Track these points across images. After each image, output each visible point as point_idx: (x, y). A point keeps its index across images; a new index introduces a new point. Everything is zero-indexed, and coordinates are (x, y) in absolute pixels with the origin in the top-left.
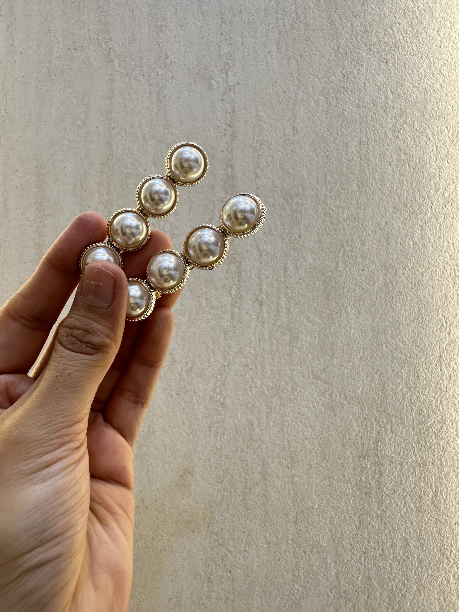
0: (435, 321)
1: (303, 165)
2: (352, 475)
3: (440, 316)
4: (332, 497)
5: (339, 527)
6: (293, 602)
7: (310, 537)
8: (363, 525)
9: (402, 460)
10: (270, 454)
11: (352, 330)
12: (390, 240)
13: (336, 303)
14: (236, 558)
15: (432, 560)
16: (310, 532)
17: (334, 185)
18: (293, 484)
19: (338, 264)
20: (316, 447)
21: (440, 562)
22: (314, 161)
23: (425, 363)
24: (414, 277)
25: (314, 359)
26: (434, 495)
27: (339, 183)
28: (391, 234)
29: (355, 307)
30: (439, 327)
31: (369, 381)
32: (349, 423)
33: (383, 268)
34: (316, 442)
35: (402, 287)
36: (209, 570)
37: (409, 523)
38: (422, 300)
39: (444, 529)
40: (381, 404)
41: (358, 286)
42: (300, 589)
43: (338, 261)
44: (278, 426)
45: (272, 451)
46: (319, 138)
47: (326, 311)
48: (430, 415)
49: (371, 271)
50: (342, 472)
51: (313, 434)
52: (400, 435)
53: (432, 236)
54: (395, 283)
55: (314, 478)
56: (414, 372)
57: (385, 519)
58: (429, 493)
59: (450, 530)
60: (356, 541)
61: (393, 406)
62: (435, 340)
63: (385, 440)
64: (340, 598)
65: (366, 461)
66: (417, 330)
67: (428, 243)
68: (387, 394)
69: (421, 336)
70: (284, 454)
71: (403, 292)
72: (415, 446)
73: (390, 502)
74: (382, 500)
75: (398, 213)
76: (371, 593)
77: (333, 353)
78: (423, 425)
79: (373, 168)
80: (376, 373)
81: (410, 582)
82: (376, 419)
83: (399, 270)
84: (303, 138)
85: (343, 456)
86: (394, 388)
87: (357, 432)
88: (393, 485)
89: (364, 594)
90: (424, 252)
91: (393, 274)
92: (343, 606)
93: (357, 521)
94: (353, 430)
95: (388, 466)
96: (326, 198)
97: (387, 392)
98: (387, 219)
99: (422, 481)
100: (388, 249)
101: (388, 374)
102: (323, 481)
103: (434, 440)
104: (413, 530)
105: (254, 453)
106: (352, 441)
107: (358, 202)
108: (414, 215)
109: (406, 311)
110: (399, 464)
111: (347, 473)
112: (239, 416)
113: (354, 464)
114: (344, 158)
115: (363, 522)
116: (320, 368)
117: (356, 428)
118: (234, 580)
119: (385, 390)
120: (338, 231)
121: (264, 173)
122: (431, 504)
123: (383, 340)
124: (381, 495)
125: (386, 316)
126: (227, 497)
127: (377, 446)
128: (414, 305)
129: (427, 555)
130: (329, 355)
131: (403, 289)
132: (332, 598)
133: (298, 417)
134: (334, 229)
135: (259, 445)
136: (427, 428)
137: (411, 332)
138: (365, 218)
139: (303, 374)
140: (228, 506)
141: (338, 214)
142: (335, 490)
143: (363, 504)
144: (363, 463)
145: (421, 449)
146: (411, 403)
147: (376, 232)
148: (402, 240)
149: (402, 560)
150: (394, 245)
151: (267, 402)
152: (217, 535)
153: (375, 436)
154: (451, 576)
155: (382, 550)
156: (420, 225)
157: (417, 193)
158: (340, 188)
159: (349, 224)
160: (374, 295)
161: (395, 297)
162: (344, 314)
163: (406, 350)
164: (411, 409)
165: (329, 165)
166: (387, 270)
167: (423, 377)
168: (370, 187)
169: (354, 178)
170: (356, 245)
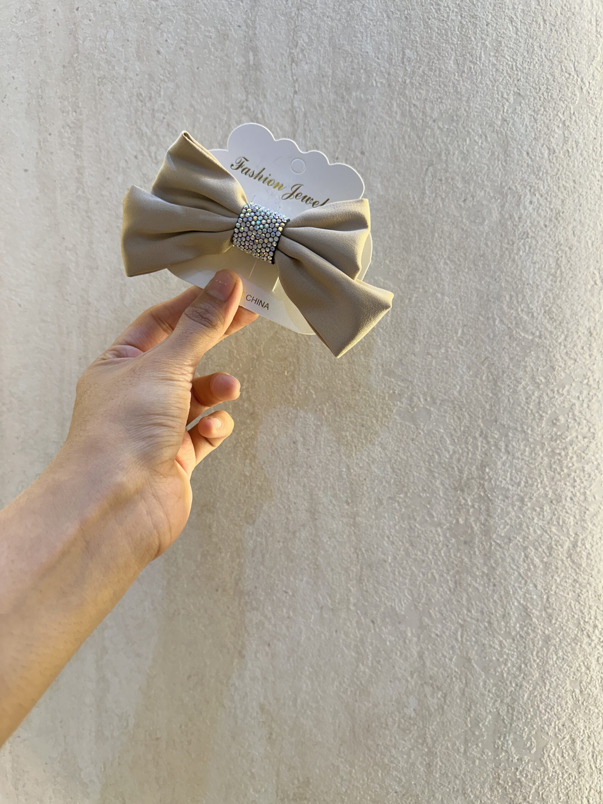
0: (583, 277)
1: (367, 36)
2: (444, 515)
3: (592, 269)
4: (412, 545)
5: (424, 589)
6: (356, 687)
7: (381, 601)
8: (460, 586)
9: (522, 494)
10: (320, 484)
11: (446, 298)
12: (509, 149)
13: (420, 256)
14: (275, 626)
15: (564, 638)
16: (381, 594)
17: (418, 65)
18: (354, 527)
19: (424, 193)
20: (387, 474)
21: (575, 639)
22: (384, 28)
23: (565, 346)
24: (549, 208)
25: (386, 346)
26: (571, 546)
27: (426, 60)
28: (512, 138)
29: (451, 262)
30: (589, 287)
31: (470, 376)
32: (438, 439)
33: (498, 196)
34: (389, 466)
35: (530, 225)
36: (240, 642)
37: (531, 585)
38: (561, 245)
39: (585, 595)
40: (491, 410)
41: (457, 227)
42: (367, 670)
43: (424, 189)
44: (332, 445)
45: (323, 480)
48: (570, 426)
49: (478, 202)
50: (429, 511)
51: (383, 455)
52: (520, 456)
53: (582, 137)
54: (517, 219)
55: (385, 518)
56: (546, 360)
57: (494, 579)
58: (563, 543)
59: (595, 596)
60: (449, 609)
61: (511, 414)
62: (581, 309)
63: (495, 464)
64: (425, 686)
65: (466, 495)
66: (553, 294)
67: (575, 149)
68: (500, 395)
69: (559, 302)
70: (341, 483)
71: (531, 234)
72: (544, 473)
73: (503, 556)
74: (489, 552)
75: (523, 102)
76: (470, 680)
77: (415, 335)
78: (558, 442)
79: (482, 30)
80: (483, 363)
81: (529, 667)
82: (482, 432)
83: (525, 197)
85: (429, 487)
86: (512, 386)
87: (451, 453)
88: (508, 531)
89: (460, 680)
90: (568, 165)
91: (514, 205)
92: (428, 696)
93: (451, 581)
94: (446, 450)
95: (500, 503)
96: (405, 87)
97: (500, 391)
98: (505, 114)
99: (554, 525)
100: (506, 163)
101: (502, 364)
102: (399, 522)
103: (575, 464)
104: (537, 595)
105: (298, 483)
106: (444, 466)
107: (457, 88)
108: (552, 104)
109: (535, 263)
110: (518, 500)
111: (435, 512)
112: (275, 431)
113: (446, 500)
114: (434, 18)
115: (460, 583)
116: (394, 358)
117: (450, 447)
118: (273, 655)
119: (498, 388)
120: (424, 139)
121: (304, 55)
122: (567, 558)
123: (495, 312)
124: (489, 544)
125: (502, 272)
126: (261, 544)
127: (483, 473)
128: (548, 253)
129: (556, 630)
130: (409, 338)
131: (530, 228)
132: (413, 684)
133: (360, 431)
134: (418, 137)
135: (306, 472)
136: (564, 445)
137: (542, 296)
138: (467, 116)
139: (369, 368)
140: (263, 556)
141: (423, 112)
142: (419, 536)
143: (460, 558)
144: (461, 498)
145: (553, 479)
146: (540, 408)
147: (486, 137)
148: (530, 146)
149: (518, 636)
150: (517, 157)
151: (316, 410)
152: (249, 596)
153: (479, 457)
154: (593, 661)
155: (489, 623)
156: (561, 119)
157: (557, 67)
158: (426, 69)
159: (442, 127)
160: (483, 239)
161: (517, 242)
162: (433, 273)
163: (533, 326)
164: (539, 417)
165: (410, 31)
166: (503, 198)
167: (560, 367)
168: (476, 63)
169: (450, 50)
170: (453, 161)
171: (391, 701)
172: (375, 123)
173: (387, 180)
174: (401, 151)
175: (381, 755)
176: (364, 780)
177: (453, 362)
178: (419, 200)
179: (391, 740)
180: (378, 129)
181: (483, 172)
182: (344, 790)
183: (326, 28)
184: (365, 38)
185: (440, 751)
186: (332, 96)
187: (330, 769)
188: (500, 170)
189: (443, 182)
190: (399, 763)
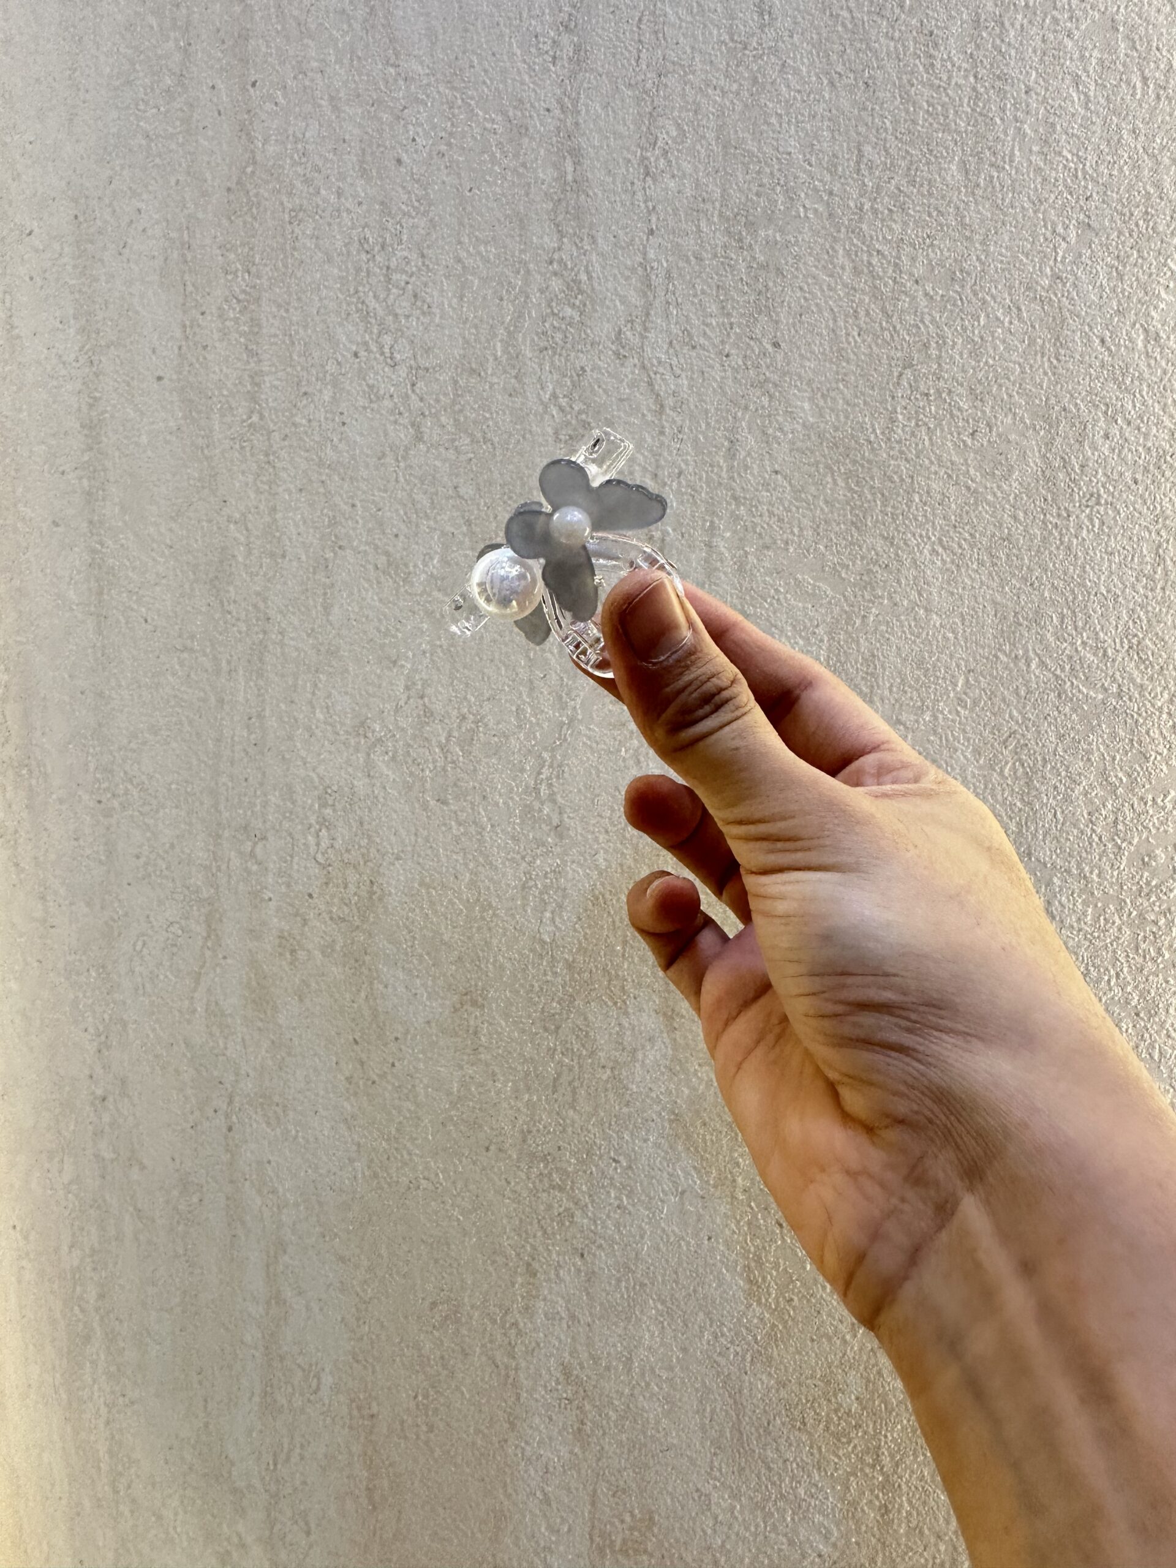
1: (789, 122)
6: (745, 1347)
11: (934, 616)
12: (1066, 332)
13: (885, 539)
14: (595, 1222)
17: (888, 174)
19: (893, 421)
22: (823, 105)
23: (1169, 714)
24: (1144, 446)
27: (904, 164)
28: (1072, 312)
29: (945, 548)
31: (980, 768)
33: (1038, 424)
35: (1103, 479)
36: (528, 1248)
41: (957, 484)
42: (767, 1316)
43: (894, 411)
46: (840, 29)
47: (853, 565)
49: (999, 435)
52: (1075, 925)
54: (1077, 468)
56: (1131, 741)
61: (1058, 841)
66: (1147, 612)
68: (1038, 806)
69: (1159, 628)
71: (1105, 496)
72: (1122, 958)
75: (1096, 240)
78: (1153, 898)
79: (1016, 104)
80: (1005, 744)
83: (1094, 426)
84: (791, 37)
86: (1062, 788)
91: (1072, 441)
96: (861, 218)
97: (1038, 797)
98: (1059, 265)
100: (1059, 360)
101: (1044, 746)
107: (963, 219)
114: (922, 82)
118: (591, 1276)
119: (1034, 792)
120: (895, 317)
121: (670, 161)
123: (1030, 647)
131: (1103, 486)
134: (884, 310)
136: (1164, 906)
138: (983, 270)
141: (896, 265)
146: (1117, 833)
147: (1019, 309)
148: (1107, 327)
150: (1080, 348)
158: (904, 182)
159: (932, 293)
160: (1007, 506)
161: (1078, 512)
162: (909, 569)
163: (1107, 674)
164: (1116, 851)
165: (873, 109)
166: (1051, 426)
167: (1160, 754)
168: (1004, 168)
169: (952, 144)
170: (951, 357)
171: (812, 1377)
172: (801, 289)
173: (823, 395)
174: (851, 339)
175: (792, 1478)
176: (757, 1526)
177: (947, 740)
178: (883, 433)
179: (812, 1454)
180: (805, 298)
181: (1012, 379)
182: (720, 1542)
183: (711, 109)
184: (785, 125)
185: (907, 1482)
186: (721, 239)
187: (694, 1499)
188: (1046, 374)
189: (931, 398)
190: (827, 1498)
